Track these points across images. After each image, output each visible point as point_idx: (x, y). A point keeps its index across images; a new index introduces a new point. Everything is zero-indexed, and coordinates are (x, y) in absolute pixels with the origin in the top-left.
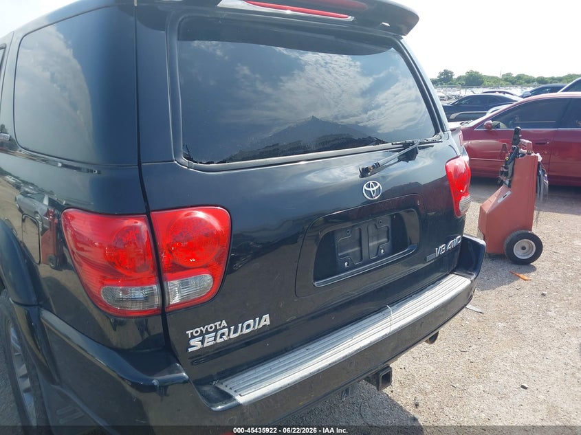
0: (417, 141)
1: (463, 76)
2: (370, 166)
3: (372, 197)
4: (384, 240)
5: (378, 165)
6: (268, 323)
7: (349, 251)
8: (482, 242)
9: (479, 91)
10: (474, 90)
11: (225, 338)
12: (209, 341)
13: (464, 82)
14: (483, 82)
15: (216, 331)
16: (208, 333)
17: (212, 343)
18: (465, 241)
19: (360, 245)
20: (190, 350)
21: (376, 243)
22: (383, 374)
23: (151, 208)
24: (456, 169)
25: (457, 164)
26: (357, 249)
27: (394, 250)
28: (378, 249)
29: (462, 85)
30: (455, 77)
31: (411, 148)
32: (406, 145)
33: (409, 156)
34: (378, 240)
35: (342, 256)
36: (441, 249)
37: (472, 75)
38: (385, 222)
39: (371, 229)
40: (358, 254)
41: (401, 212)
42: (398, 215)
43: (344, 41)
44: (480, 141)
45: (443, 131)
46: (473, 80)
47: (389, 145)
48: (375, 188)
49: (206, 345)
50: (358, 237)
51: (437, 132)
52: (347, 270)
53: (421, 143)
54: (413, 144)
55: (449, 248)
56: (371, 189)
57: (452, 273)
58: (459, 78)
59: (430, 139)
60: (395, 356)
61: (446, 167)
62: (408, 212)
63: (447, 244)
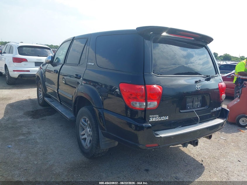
0: (211, 76)
1: (222, 56)
2: (198, 80)
3: (198, 89)
4: (199, 103)
5: (200, 80)
6: (168, 119)
7: (190, 104)
8: (228, 110)
9: (229, 63)
10: (227, 62)
11: (157, 120)
12: (154, 120)
13: (222, 58)
14: (231, 59)
15: (156, 117)
16: (154, 117)
17: (155, 120)
18: (222, 109)
19: (193, 103)
20: (150, 121)
21: (197, 103)
22: (196, 141)
23: (146, 84)
24: (221, 86)
25: (222, 84)
26: (192, 104)
27: (202, 106)
28: (198, 105)
29: (222, 59)
30: (219, 56)
31: (209, 77)
32: (207, 76)
33: (208, 80)
34: (198, 102)
35: (188, 105)
36: (215, 109)
37: (226, 56)
38: (200, 98)
39: (196, 99)
40: (192, 105)
41: (205, 95)
42: (204, 96)
43: (192, 45)
44: (229, 82)
45: (218, 74)
46: (227, 57)
47: (203, 76)
48: (199, 87)
49: (153, 120)
50: (192, 100)
51: (216, 74)
52: (188, 109)
53: (212, 76)
54: (210, 76)
55: (217, 110)
56: (198, 87)
57: (218, 118)
58: (220, 56)
59: (215, 76)
60: (200, 137)
61: (219, 85)
62: (207, 95)
63: (217, 108)
